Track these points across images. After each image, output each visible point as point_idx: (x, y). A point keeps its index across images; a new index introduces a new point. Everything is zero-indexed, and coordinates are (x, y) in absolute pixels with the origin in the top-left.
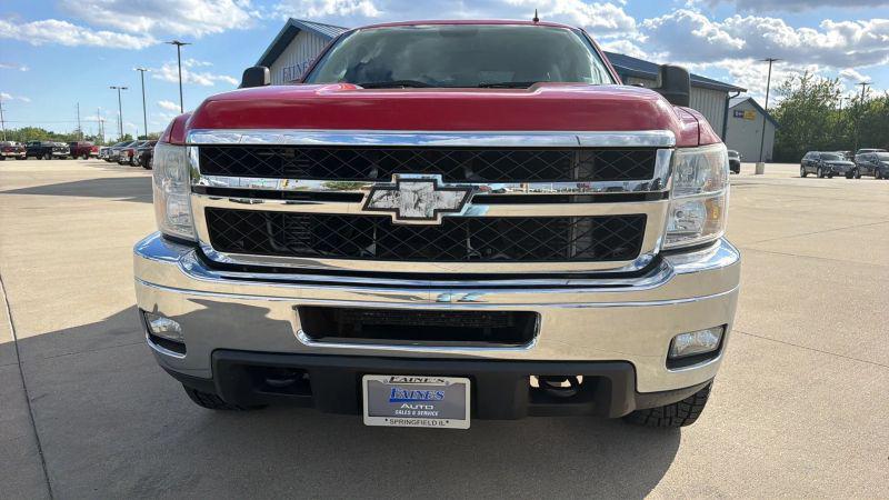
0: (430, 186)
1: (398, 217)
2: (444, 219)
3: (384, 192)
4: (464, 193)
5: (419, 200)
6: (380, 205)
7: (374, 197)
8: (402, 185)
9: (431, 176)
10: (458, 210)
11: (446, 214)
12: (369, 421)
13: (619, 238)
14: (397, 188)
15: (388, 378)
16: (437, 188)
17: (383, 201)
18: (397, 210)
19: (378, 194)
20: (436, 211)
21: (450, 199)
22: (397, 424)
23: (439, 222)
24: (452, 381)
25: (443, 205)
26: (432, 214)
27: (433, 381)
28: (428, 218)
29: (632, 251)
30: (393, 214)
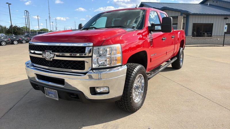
0: (49, 53)
2: (53, 59)
3: (44, 54)
4: (54, 55)
6: (44, 56)
8: (46, 53)
10: (54, 57)
13: (81, 65)
15: (47, 88)
16: (50, 53)
20: (51, 58)
21: (52, 55)
23: (52, 60)
24: (55, 91)
28: (49, 59)
29: (83, 68)
30: (46, 58)
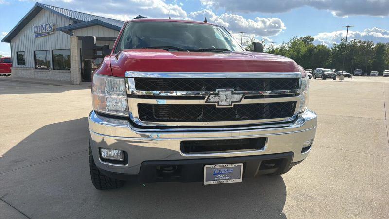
0: (230, 93)
1: (218, 105)
2: (234, 105)
3: (213, 96)
4: (242, 95)
5: (227, 98)
6: (212, 100)
7: (210, 98)
8: (220, 93)
9: (230, 89)
10: (240, 101)
11: (235, 103)
12: (206, 183)
14: (218, 94)
15: (214, 166)
16: (232, 94)
17: (213, 99)
18: (218, 102)
19: (211, 96)
20: (232, 102)
21: (237, 97)
22: (216, 183)
23: (233, 106)
24: (237, 165)
25: (235, 100)
26: (231, 103)
27: (230, 165)
28: (229, 105)
30: (216, 104)
